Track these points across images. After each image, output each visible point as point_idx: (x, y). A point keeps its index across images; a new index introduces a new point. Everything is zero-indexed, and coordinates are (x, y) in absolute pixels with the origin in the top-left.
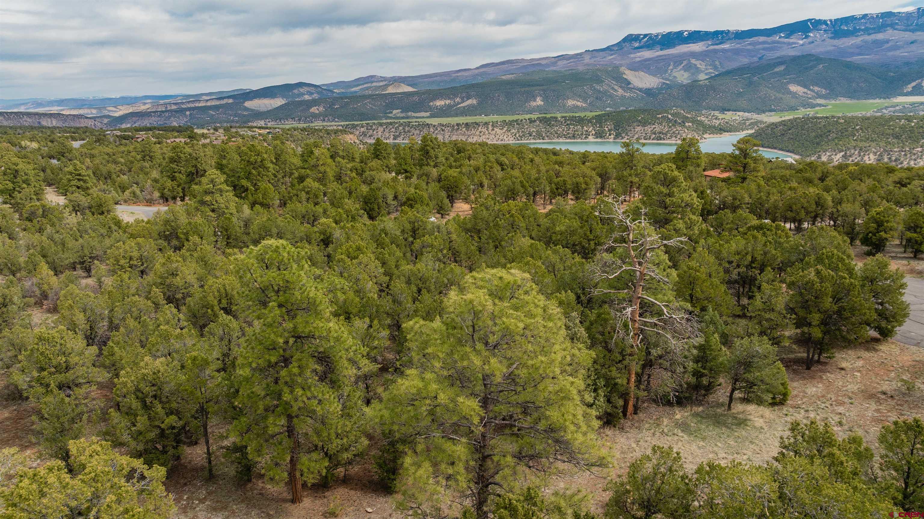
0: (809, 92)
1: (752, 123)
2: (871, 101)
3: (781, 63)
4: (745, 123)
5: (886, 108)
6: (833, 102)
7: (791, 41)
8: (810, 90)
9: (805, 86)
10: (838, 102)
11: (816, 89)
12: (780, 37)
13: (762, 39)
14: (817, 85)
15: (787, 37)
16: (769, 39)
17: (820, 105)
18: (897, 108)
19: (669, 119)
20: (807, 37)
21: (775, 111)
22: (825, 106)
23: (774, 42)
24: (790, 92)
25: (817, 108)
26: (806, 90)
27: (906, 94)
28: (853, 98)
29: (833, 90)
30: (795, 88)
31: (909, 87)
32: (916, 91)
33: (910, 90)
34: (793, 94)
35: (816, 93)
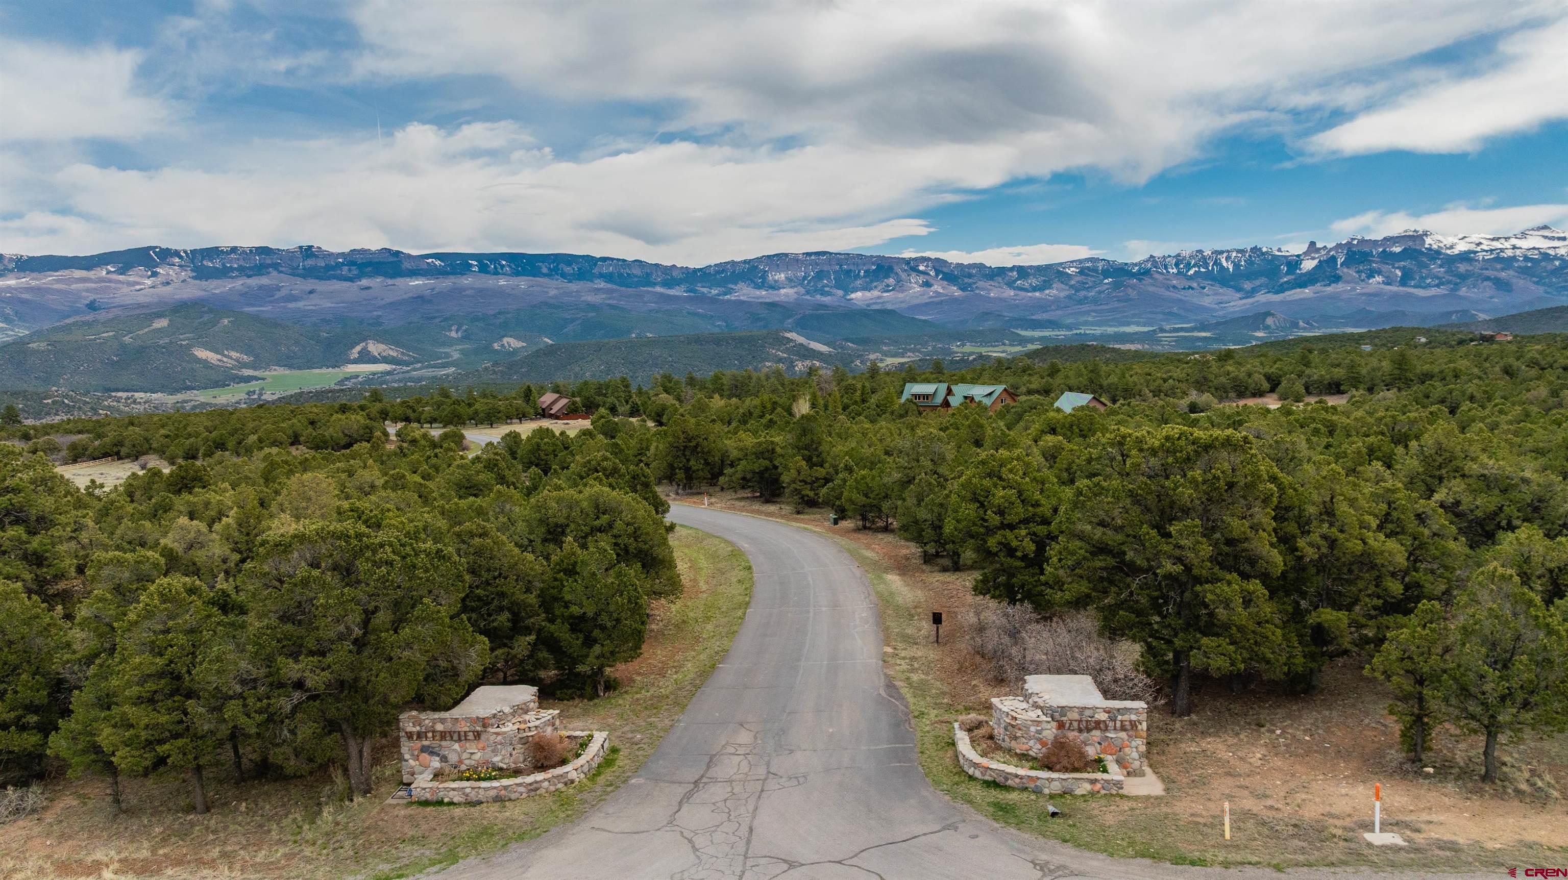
0: (225, 359)
2: (324, 371)
3: (160, 315)
4: (183, 408)
5: (347, 379)
6: (267, 373)
7: (131, 279)
8: (225, 356)
9: (217, 352)
10: (274, 373)
11: (234, 354)
12: (109, 272)
13: (78, 274)
14: (233, 349)
15: (122, 271)
16: (91, 274)
17: (257, 378)
18: (359, 379)
19: (68, 405)
20: (155, 274)
21: (193, 388)
22: (263, 379)
23: (101, 280)
24: (199, 361)
25: (254, 383)
26: (219, 357)
27: (356, 362)
28: (291, 367)
29: (257, 356)
30: (202, 354)
31: (355, 353)
32: (366, 357)
33: (357, 356)
34: (205, 363)
35: (237, 360)
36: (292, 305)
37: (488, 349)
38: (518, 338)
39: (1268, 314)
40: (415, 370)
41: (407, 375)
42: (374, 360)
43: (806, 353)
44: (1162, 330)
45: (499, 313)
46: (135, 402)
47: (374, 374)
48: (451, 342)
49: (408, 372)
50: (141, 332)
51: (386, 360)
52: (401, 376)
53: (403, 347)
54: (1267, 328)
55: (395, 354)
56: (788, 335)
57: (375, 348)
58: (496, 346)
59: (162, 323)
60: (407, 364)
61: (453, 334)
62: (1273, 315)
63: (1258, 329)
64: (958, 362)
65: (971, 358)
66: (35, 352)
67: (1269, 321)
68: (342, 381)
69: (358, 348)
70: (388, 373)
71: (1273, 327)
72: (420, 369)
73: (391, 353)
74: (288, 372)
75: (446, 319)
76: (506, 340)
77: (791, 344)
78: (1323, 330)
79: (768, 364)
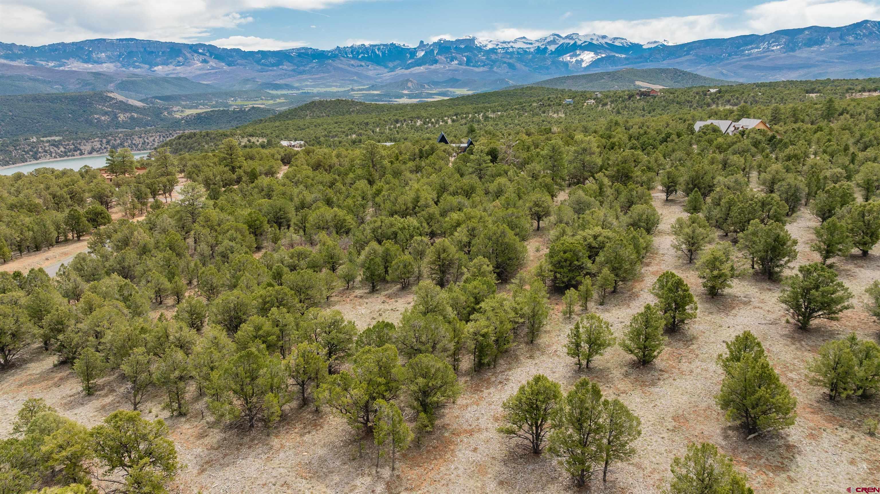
43: (126, 108)
54: (409, 88)
56: (111, 95)
62: (411, 81)
63: (405, 89)
67: (410, 84)
71: (412, 88)
77: (114, 101)
78: (438, 90)
79: (96, 116)
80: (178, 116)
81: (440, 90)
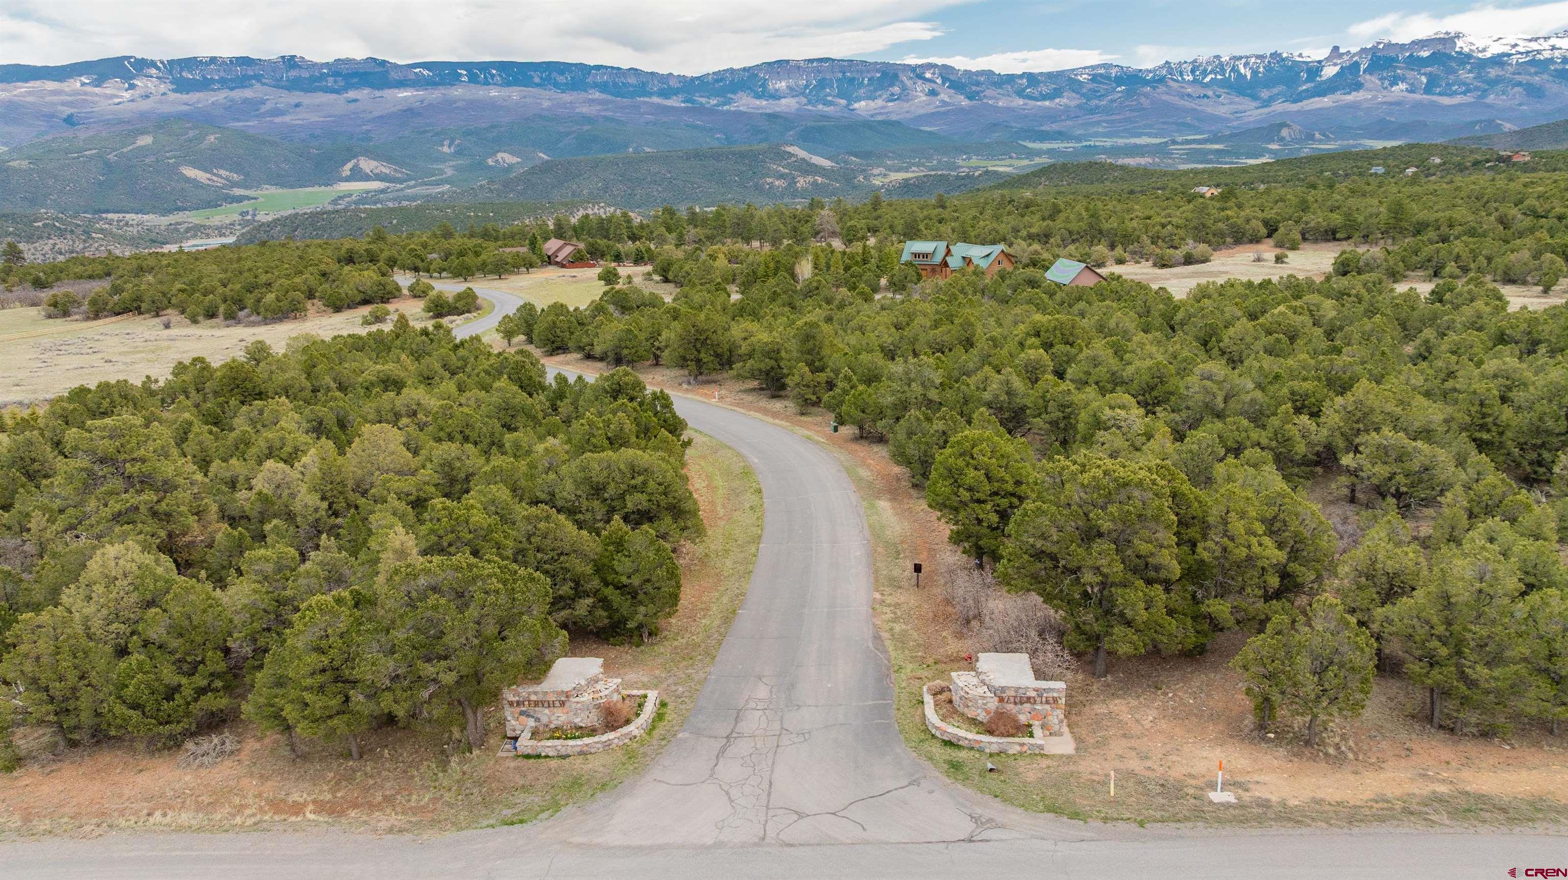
0: (214, 178)
1: (188, 230)
2: (316, 189)
3: (144, 132)
4: (177, 230)
5: (340, 198)
6: (259, 192)
7: (108, 91)
8: (214, 175)
9: (206, 170)
10: (266, 192)
11: (223, 173)
12: (83, 83)
14: (222, 167)
15: (98, 83)
16: (64, 86)
17: (249, 198)
18: (353, 198)
19: (60, 229)
20: (132, 87)
21: (185, 209)
22: (256, 199)
23: (76, 93)
24: (188, 180)
25: (246, 202)
26: (209, 176)
27: (347, 179)
28: (282, 185)
29: (247, 175)
30: (190, 172)
31: (346, 170)
32: (357, 175)
33: (349, 173)
34: (194, 182)
35: (227, 179)
36: (278, 120)
37: (481, 166)
38: (513, 153)
39: (1283, 125)
40: (410, 187)
41: (401, 194)
42: (366, 178)
43: (808, 168)
44: (1174, 142)
45: (492, 127)
46: (127, 224)
47: (368, 192)
48: (443, 159)
49: (402, 190)
50: (125, 150)
51: (379, 177)
52: (395, 194)
53: (396, 164)
54: (1282, 139)
55: (387, 171)
56: (790, 149)
57: (367, 165)
58: (490, 162)
59: (145, 140)
60: (401, 181)
61: (446, 149)
62: (1288, 126)
63: (1272, 141)
64: (963, 178)
65: (977, 174)
66: (16, 171)
67: (1285, 132)
68: (336, 200)
69: (349, 165)
70: (383, 191)
71: (1288, 139)
72: (414, 187)
73: (384, 170)
74: (280, 191)
75: (437, 134)
76: (500, 156)
77: (793, 159)
78: (1339, 142)
79: (769, 180)
80: (877, 182)
81: (1345, 143)
